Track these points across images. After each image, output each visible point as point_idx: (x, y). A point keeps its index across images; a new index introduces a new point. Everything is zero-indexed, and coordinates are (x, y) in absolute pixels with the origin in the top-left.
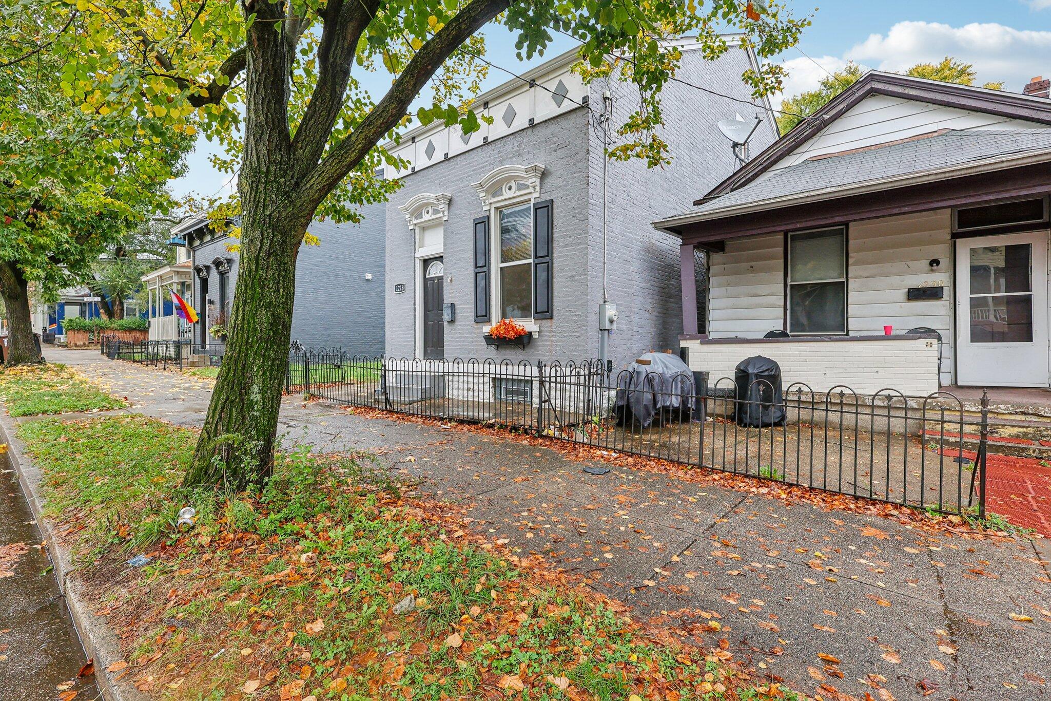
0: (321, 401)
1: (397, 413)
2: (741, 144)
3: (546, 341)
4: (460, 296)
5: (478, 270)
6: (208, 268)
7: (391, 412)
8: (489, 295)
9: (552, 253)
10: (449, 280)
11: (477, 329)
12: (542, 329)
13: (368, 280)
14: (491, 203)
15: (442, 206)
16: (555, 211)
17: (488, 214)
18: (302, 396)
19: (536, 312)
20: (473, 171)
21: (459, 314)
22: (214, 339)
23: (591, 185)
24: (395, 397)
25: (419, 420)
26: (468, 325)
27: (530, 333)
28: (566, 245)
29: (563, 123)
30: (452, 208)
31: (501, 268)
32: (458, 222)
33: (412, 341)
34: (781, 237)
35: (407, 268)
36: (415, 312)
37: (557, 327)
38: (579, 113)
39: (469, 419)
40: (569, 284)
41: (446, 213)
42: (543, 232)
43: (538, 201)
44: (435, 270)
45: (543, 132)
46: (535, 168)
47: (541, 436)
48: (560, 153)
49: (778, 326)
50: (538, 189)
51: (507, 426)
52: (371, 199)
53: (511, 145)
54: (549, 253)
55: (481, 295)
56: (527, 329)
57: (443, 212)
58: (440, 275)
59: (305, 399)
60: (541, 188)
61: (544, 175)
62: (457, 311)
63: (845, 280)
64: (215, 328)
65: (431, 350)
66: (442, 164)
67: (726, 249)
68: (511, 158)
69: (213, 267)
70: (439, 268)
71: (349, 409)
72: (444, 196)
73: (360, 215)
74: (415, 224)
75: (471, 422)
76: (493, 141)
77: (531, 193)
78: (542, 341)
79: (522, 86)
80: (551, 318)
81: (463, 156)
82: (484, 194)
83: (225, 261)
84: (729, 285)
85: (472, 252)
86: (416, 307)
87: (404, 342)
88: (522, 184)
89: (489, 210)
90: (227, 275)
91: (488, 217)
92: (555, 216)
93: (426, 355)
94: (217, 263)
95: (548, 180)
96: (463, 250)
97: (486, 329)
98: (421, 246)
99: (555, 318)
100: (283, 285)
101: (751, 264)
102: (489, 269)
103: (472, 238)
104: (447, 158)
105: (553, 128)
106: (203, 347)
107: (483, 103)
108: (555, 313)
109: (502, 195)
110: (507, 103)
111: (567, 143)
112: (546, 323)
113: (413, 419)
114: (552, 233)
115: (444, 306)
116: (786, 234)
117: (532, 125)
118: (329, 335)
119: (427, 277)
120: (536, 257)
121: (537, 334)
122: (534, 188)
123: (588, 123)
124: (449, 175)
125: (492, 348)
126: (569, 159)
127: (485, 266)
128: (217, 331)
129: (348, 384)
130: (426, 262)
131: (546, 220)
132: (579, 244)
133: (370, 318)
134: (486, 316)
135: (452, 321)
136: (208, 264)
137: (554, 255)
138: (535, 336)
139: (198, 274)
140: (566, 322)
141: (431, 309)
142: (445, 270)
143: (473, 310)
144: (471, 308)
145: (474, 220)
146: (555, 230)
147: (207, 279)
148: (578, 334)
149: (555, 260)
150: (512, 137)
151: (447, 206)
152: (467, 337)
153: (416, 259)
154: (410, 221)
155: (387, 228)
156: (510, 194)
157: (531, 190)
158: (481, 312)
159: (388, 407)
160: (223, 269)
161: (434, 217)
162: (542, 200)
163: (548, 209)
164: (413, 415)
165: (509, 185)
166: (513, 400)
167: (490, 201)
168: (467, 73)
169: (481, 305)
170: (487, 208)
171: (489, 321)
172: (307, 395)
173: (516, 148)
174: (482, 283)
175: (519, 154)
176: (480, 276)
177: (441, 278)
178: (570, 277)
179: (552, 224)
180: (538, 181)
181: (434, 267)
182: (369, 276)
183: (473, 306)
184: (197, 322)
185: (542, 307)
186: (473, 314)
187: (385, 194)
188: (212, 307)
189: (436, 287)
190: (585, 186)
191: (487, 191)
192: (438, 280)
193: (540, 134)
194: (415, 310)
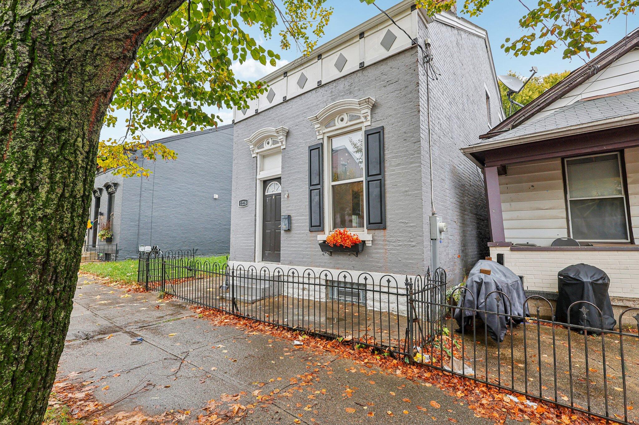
0: (174, 299)
1: (244, 318)
2: (516, 92)
3: (380, 249)
4: (295, 210)
5: (312, 188)
6: (101, 190)
7: (239, 317)
8: (323, 209)
9: (384, 172)
10: (286, 196)
11: (311, 237)
12: (376, 238)
13: (215, 199)
14: (324, 133)
15: (281, 137)
16: (386, 136)
17: (321, 141)
18: (158, 293)
19: (370, 223)
20: (307, 108)
21: (295, 225)
22: (101, 241)
23: (421, 113)
24: (238, 295)
25: (267, 328)
26: (303, 233)
27: (364, 242)
28: (399, 165)
29: (391, 63)
30: (289, 139)
31: (333, 186)
32: (294, 149)
33: (252, 246)
34: (559, 162)
35: (250, 187)
36: (255, 222)
37: (391, 236)
38: (408, 54)
39: (321, 333)
40: (402, 198)
41: (284, 143)
42: (374, 154)
43: (369, 128)
44: (273, 189)
45: (371, 73)
46: (368, 101)
47: (414, 363)
48: (390, 88)
49: (563, 234)
50: (369, 118)
51: (367, 346)
52: (231, 103)
53: (341, 85)
54: (381, 171)
55: (315, 208)
56: (361, 238)
57: (282, 142)
58: (277, 192)
59: (160, 297)
60: (371, 118)
61: (374, 107)
62: (293, 222)
63: (624, 197)
64: (102, 233)
65: (269, 254)
66: (281, 105)
67: (508, 172)
68: (343, 96)
69: (104, 189)
70: (276, 187)
71: (198, 311)
72: (283, 129)
73: (218, 117)
74: (257, 153)
75: (324, 336)
76: (326, 84)
77: (363, 122)
78: (376, 249)
79: (353, 38)
80: (385, 228)
81: (298, 98)
82: (319, 125)
83: (113, 185)
84: (512, 201)
85: (307, 173)
86: (257, 218)
87: (246, 246)
88: (353, 116)
89: (323, 138)
90: (113, 195)
91: (322, 144)
92: (386, 140)
93: (264, 258)
94: (107, 187)
95: (377, 111)
96: (298, 172)
97: (321, 237)
98: (262, 170)
99: (388, 228)
100: (51, 177)
101: (532, 184)
102: (323, 187)
103: (307, 161)
104: (285, 101)
105: (383, 68)
106: (94, 246)
107: (317, 55)
108: (388, 223)
109: (335, 125)
110: (339, 53)
111: (396, 80)
112: (379, 233)
113: (261, 327)
114: (384, 154)
115: (282, 217)
116: (563, 159)
117: (362, 67)
118: (186, 238)
119: (266, 194)
120: (368, 175)
121: (371, 242)
122: (366, 117)
123: (418, 61)
124: (286, 113)
125: (327, 255)
126: (398, 92)
127: (319, 184)
128: (103, 235)
129: (198, 279)
130: (265, 183)
131: (378, 143)
132: (412, 163)
133: (216, 225)
134: (320, 226)
135: (289, 230)
136: (101, 187)
137: (386, 173)
138: (369, 244)
139: (94, 195)
140: (401, 232)
141: (269, 220)
142: (282, 188)
143: (308, 221)
144: (305, 219)
145: (309, 147)
146: (386, 152)
147: (100, 198)
148: (413, 244)
149: (387, 178)
150: (343, 79)
151: (285, 137)
152: (302, 244)
153: (258, 181)
154: (253, 150)
155: (234, 157)
156: (343, 124)
157: (363, 119)
158: (315, 222)
159: (235, 311)
160: (111, 191)
161: (273, 146)
162: (373, 128)
163: (380, 135)
164: (260, 322)
165: (341, 117)
166: (345, 301)
167: (324, 132)
168: (313, 17)
169: (316, 216)
170: (321, 137)
171: (323, 230)
172: (162, 293)
173: (347, 87)
174: (316, 199)
175: (350, 92)
176: (315, 193)
177: (279, 194)
178: (404, 192)
179: (384, 147)
180: (369, 111)
181: (273, 186)
182: (216, 196)
183: (308, 217)
184: (91, 228)
185: (375, 218)
186: (308, 224)
187: (247, 99)
188: (102, 217)
189: (273, 202)
190: (416, 113)
191: (321, 123)
192: (275, 197)
193: (370, 74)
194: (255, 220)
